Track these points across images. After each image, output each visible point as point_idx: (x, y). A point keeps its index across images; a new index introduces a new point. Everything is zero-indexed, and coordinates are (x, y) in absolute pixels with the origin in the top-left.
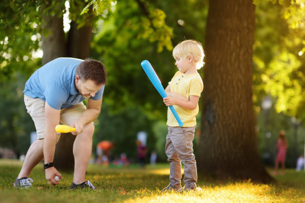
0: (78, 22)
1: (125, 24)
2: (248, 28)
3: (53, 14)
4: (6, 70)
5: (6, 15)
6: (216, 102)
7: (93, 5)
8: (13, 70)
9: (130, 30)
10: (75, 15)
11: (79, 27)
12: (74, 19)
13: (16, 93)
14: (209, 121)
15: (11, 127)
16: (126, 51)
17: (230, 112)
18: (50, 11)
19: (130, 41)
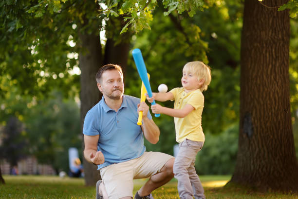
0: (115, 39)
1: (158, 38)
2: (283, 39)
3: (90, 33)
4: (44, 88)
5: (44, 35)
6: (254, 115)
7: (132, 23)
8: (51, 88)
9: (164, 45)
10: (111, 33)
11: (116, 44)
12: (111, 37)
13: (53, 110)
14: (247, 134)
15: (49, 144)
16: (161, 66)
17: (268, 124)
18: (86, 30)
19: (164, 55)
